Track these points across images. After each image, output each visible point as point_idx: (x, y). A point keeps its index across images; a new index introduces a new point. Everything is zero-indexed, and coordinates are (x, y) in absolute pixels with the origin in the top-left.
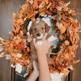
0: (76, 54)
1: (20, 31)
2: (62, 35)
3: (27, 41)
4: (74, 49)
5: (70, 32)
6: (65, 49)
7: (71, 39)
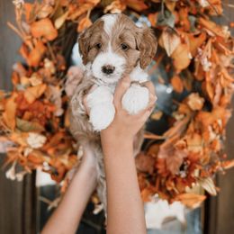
0: (224, 138)
1: (42, 60)
2: (180, 75)
3: (64, 93)
4: (220, 122)
5: (207, 65)
6: (189, 122)
7: (209, 88)
